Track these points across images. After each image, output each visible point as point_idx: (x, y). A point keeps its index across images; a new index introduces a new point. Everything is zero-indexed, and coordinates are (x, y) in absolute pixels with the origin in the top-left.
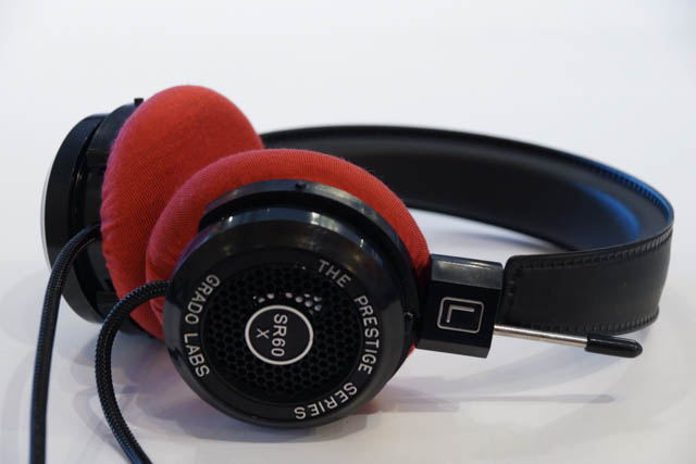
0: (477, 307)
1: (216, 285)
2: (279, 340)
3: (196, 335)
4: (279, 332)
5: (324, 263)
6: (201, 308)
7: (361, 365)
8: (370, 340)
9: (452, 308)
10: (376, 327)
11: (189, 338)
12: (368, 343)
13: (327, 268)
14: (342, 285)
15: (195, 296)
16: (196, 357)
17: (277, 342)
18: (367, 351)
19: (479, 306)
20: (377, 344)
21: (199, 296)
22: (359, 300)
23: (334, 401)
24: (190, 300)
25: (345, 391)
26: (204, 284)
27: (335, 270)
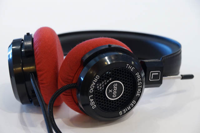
0: (159, 73)
1: (98, 78)
2: (115, 92)
3: (92, 96)
4: (115, 89)
5: (128, 65)
6: (94, 86)
7: (137, 94)
8: (139, 86)
9: (153, 74)
10: (141, 81)
11: (90, 97)
12: (139, 87)
13: (128, 66)
14: (132, 71)
15: (92, 83)
16: (92, 103)
17: (114, 93)
18: (138, 89)
19: (159, 72)
20: (141, 87)
21: (94, 83)
22: (137, 74)
23: (130, 107)
24: (91, 85)
25: (132, 103)
26: (95, 79)
27: (130, 66)
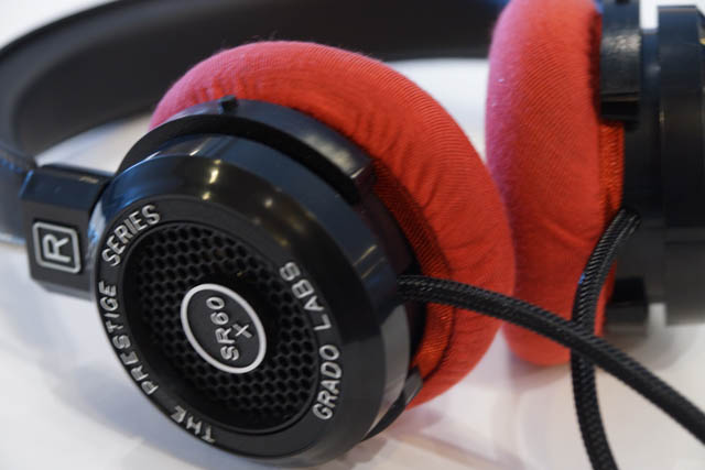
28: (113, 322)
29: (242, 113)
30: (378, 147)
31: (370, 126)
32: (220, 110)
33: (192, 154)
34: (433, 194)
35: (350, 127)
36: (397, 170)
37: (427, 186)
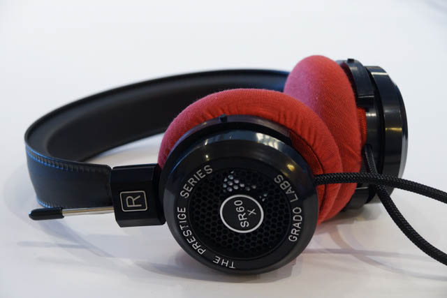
28: (183, 225)
29: (229, 120)
30: (290, 124)
31: (285, 116)
32: (220, 121)
33: (206, 144)
34: (315, 139)
35: (276, 118)
36: (299, 132)
37: (312, 136)
